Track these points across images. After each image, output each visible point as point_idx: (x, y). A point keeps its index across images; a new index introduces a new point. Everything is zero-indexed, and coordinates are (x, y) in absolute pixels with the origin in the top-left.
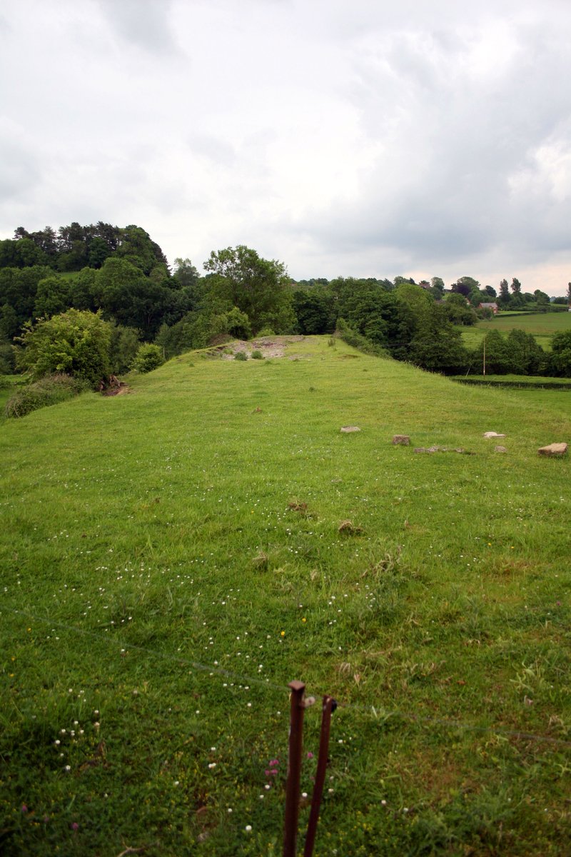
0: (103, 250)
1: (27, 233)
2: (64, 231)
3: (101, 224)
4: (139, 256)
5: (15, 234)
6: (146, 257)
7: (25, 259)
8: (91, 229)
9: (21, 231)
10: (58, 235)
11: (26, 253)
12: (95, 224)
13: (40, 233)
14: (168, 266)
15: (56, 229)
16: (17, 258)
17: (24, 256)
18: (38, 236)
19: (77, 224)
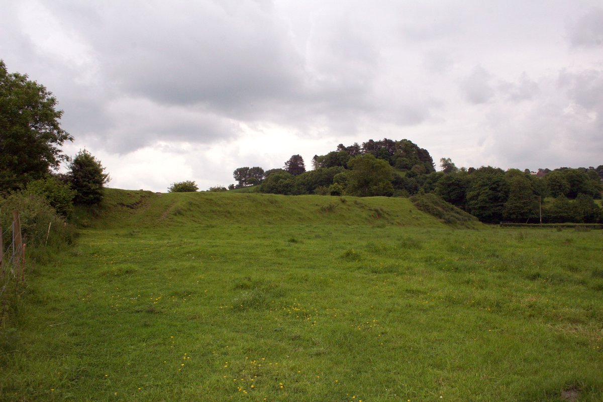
0: (386, 156)
1: (344, 147)
2: (365, 145)
3: (386, 139)
4: (407, 158)
5: (337, 148)
6: (411, 158)
7: (342, 162)
8: (380, 143)
9: (341, 146)
10: (362, 147)
11: (342, 159)
12: (382, 140)
13: (352, 147)
14: (433, 164)
15: (360, 144)
16: (337, 162)
17: (342, 161)
18: (350, 149)
19: (372, 140)
